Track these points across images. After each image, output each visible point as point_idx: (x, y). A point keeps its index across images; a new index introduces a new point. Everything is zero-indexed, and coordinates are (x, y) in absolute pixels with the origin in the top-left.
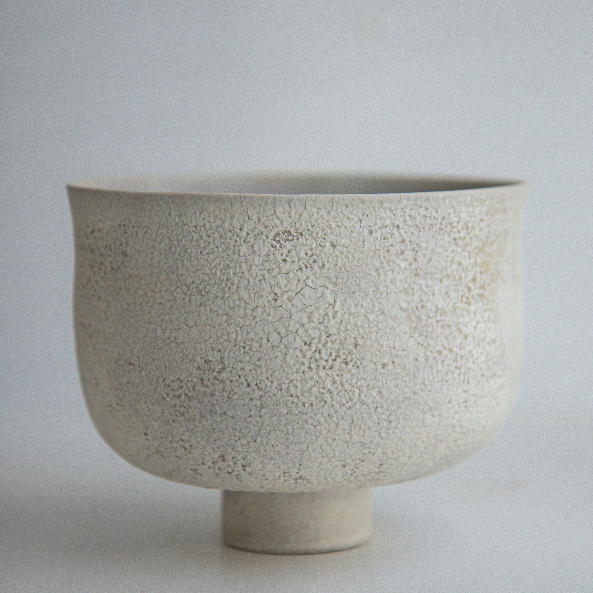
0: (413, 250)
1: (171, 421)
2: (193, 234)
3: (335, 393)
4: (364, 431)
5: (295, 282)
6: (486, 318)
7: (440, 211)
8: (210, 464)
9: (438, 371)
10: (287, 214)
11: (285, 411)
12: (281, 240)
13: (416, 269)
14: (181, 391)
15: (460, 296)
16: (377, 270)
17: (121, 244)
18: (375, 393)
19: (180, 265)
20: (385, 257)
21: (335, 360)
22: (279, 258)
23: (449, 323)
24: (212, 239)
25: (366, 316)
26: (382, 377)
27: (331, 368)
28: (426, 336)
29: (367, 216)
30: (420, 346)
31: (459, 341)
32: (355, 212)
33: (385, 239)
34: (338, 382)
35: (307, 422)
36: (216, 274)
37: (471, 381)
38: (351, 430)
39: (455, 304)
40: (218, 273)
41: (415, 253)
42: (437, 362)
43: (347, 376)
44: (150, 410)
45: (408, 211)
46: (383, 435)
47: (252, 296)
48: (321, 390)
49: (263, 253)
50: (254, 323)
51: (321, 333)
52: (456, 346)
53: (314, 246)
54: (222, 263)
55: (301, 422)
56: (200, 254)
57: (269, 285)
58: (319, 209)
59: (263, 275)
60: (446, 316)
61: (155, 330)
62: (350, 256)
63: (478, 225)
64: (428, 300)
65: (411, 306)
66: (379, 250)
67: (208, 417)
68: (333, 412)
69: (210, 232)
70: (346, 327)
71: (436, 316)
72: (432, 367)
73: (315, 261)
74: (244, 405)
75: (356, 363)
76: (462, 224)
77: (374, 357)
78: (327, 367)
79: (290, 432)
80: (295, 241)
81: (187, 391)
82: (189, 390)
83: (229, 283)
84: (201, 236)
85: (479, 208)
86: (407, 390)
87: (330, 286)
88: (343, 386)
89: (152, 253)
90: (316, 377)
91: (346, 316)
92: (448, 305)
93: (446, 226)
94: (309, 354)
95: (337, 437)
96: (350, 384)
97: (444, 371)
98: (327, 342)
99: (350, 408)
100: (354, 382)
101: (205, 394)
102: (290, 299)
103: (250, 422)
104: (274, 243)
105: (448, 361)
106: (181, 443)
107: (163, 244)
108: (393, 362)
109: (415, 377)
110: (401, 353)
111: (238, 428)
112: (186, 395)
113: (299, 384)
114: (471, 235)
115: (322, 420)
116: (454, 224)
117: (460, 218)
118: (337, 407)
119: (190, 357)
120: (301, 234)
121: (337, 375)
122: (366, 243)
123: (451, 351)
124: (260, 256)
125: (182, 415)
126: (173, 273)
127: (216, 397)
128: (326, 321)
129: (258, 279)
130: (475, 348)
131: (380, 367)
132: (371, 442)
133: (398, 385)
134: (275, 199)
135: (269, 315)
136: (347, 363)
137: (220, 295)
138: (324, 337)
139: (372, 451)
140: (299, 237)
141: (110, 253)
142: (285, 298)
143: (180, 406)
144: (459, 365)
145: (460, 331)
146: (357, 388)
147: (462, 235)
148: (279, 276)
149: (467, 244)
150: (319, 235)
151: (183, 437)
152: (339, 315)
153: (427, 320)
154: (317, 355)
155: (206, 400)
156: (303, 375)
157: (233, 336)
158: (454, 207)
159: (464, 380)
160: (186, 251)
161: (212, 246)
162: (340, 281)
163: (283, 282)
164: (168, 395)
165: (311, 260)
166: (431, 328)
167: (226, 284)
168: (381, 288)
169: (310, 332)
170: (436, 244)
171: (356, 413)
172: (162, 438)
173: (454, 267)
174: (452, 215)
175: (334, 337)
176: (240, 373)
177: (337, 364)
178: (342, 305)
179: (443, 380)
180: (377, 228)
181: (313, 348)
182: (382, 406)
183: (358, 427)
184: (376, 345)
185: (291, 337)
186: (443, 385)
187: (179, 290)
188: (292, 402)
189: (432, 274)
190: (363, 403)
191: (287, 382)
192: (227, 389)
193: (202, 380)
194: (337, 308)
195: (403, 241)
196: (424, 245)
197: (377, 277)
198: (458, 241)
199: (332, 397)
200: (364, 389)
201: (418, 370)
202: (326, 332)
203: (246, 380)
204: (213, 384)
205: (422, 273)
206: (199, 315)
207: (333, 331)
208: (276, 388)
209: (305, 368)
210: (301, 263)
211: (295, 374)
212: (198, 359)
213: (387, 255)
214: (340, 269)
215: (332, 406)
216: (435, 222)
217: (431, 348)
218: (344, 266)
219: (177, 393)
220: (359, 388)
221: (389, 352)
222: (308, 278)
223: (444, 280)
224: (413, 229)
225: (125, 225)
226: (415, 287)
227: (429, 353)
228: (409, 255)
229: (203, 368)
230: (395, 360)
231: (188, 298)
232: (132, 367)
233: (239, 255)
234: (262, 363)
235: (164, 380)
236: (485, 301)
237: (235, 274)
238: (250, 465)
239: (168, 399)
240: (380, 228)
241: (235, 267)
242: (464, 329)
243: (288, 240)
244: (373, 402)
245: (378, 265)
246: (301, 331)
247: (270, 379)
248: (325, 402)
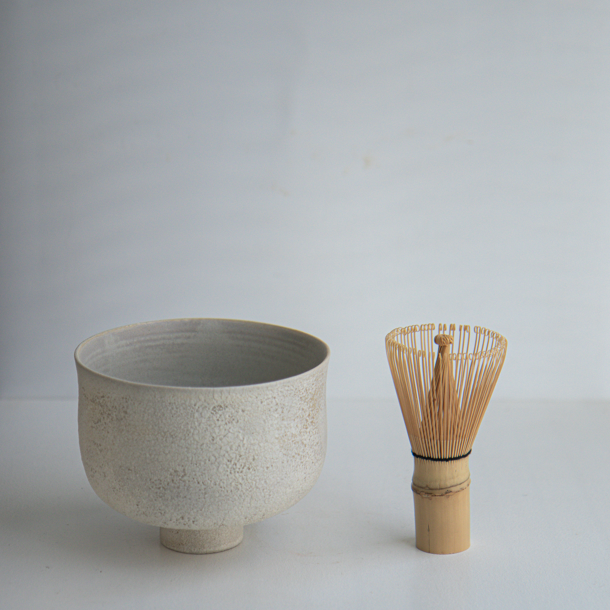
0: (282, 408)
1: (154, 500)
2: (168, 407)
3: (243, 484)
4: (257, 502)
5: (223, 431)
6: (314, 433)
7: (294, 386)
8: (175, 520)
9: (293, 466)
10: (220, 398)
11: (217, 495)
12: (216, 410)
13: (283, 417)
14: (160, 486)
15: (303, 426)
16: (264, 421)
17: (123, 407)
18: (263, 482)
19: (160, 422)
20: (268, 414)
21: (243, 468)
22: (215, 418)
23: (298, 441)
24: (179, 410)
25: (259, 444)
26: (267, 474)
27: (242, 472)
28: (288, 450)
29: (260, 395)
30: (284, 456)
31: (302, 449)
32: (254, 394)
33: (268, 405)
34: (245, 479)
35: (229, 500)
36: (181, 427)
37: (308, 467)
38: (251, 502)
39: (301, 430)
40: (182, 427)
41: (282, 409)
42: (292, 462)
43: (249, 475)
44: (141, 494)
45: (280, 389)
46: (266, 502)
47: (201, 438)
48: (236, 484)
49: (207, 417)
50: (201, 452)
51: (236, 456)
52: (301, 452)
53: (233, 412)
54: (184, 422)
55: (226, 500)
56: (172, 417)
57: (209, 433)
58: (236, 394)
59: (207, 428)
60: (297, 438)
61: (145, 454)
62: (251, 415)
63: (311, 387)
64: (288, 431)
65: (280, 436)
66: (266, 410)
67: (176, 499)
68: (242, 494)
69: (178, 406)
70: (249, 451)
71: (292, 438)
72: (290, 465)
73: (233, 420)
74: (196, 493)
75: (254, 468)
76: (304, 389)
77: (263, 464)
78: (239, 472)
79: (220, 505)
80: (224, 410)
81: (164, 486)
82: (165, 485)
83: (188, 432)
84: (173, 408)
85: (312, 379)
86: (279, 478)
87: (241, 431)
88: (247, 480)
89: (143, 414)
90: (234, 477)
91: (249, 446)
92: (297, 432)
93: (297, 393)
94: (230, 466)
95: (244, 506)
96: (251, 479)
97: (295, 466)
98: (239, 459)
99: (251, 491)
100: (253, 478)
101: (174, 487)
102: (221, 439)
103: (199, 501)
104: (213, 412)
105: (297, 460)
106: (159, 511)
107: (150, 411)
108: (272, 466)
109: (282, 471)
110: (276, 461)
111: (192, 504)
112: (163, 488)
113: (225, 482)
114: (308, 393)
115: (237, 498)
116: (301, 391)
117: (303, 386)
118: (244, 491)
119: (166, 469)
120: (227, 407)
121: (245, 475)
122: (259, 409)
123: (299, 454)
124: (205, 418)
125: (161, 497)
126: (156, 426)
127: (180, 489)
128: (239, 449)
129: (204, 430)
130: (309, 450)
131: (265, 469)
132: (260, 506)
133: (274, 477)
134: (214, 391)
135: (210, 447)
136: (249, 469)
137: (183, 438)
138: (238, 457)
139: (260, 510)
140: (226, 408)
141: (115, 410)
142: (218, 439)
143: (160, 493)
144: (302, 461)
145: (303, 443)
146: (254, 481)
147: (304, 395)
148: (215, 428)
149: (306, 398)
150: (236, 407)
151: (160, 508)
152: (246, 446)
153: (288, 442)
154: (234, 466)
155: (175, 490)
156: (227, 477)
157: (190, 459)
158: (301, 383)
159: (305, 468)
160: (164, 415)
161: (179, 413)
162: (246, 428)
163: (217, 430)
164: (152, 487)
165: (232, 419)
166: (289, 445)
167: (186, 432)
168: (267, 429)
169: (231, 455)
170: (292, 403)
171: (254, 493)
172: (147, 508)
173: (300, 411)
174: (300, 386)
175: (243, 457)
176: (194, 477)
177: (244, 470)
178: (247, 440)
179: (295, 470)
180: (264, 400)
181: (233, 463)
182: (266, 488)
183: (254, 500)
184: (264, 458)
185: (221, 459)
186: (295, 473)
187: (159, 435)
188: (221, 491)
189: (290, 418)
190: (257, 488)
191: (219, 481)
192: (187, 485)
193: (173, 480)
194: (245, 441)
195: (277, 404)
196: (287, 404)
197: (264, 424)
198: (302, 398)
199: (242, 487)
200: (258, 481)
201: (284, 467)
202: (239, 455)
203: (197, 481)
204: (179, 483)
205: (285, 418)
206: (171, 448)
207: (242, 453)
208: (213, 484)
209: (228, 473)
210: (226, 421)
211: (223, 477)
212: (171, 470)
213: (269, 412)
214: (246, 422)
215: (242, 491)
216: (292, 392)
217: (290, 456)
218: (248, 421)
219: (158, 487)
220: (255, 481)
221: (270, 461)
222: (230, 428)
223: (296, 420)
224: (282, 398)
225: (126, 398)
226: (282, 426)
227: (289, 458)
228: (280, 410)
229: (173, 475)
230: (273, 464)
231: (164, 439)
232: (130, 471)
233: (194, 418)
234: (206, 472)
235: (150, 480)
236: (314, 424)
237: (191, 427)
238: (197, 521)
239: (153, 489)
240: (266, 400)
241: (191, 424)
242: (305, 442)
243: (220, 410)
244: (262, 487)
245: (264, 417)
246: (227, 455)
247: (210, 480)
248: (238, 489)
